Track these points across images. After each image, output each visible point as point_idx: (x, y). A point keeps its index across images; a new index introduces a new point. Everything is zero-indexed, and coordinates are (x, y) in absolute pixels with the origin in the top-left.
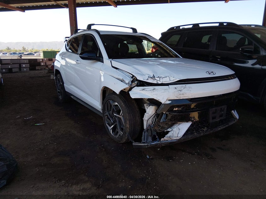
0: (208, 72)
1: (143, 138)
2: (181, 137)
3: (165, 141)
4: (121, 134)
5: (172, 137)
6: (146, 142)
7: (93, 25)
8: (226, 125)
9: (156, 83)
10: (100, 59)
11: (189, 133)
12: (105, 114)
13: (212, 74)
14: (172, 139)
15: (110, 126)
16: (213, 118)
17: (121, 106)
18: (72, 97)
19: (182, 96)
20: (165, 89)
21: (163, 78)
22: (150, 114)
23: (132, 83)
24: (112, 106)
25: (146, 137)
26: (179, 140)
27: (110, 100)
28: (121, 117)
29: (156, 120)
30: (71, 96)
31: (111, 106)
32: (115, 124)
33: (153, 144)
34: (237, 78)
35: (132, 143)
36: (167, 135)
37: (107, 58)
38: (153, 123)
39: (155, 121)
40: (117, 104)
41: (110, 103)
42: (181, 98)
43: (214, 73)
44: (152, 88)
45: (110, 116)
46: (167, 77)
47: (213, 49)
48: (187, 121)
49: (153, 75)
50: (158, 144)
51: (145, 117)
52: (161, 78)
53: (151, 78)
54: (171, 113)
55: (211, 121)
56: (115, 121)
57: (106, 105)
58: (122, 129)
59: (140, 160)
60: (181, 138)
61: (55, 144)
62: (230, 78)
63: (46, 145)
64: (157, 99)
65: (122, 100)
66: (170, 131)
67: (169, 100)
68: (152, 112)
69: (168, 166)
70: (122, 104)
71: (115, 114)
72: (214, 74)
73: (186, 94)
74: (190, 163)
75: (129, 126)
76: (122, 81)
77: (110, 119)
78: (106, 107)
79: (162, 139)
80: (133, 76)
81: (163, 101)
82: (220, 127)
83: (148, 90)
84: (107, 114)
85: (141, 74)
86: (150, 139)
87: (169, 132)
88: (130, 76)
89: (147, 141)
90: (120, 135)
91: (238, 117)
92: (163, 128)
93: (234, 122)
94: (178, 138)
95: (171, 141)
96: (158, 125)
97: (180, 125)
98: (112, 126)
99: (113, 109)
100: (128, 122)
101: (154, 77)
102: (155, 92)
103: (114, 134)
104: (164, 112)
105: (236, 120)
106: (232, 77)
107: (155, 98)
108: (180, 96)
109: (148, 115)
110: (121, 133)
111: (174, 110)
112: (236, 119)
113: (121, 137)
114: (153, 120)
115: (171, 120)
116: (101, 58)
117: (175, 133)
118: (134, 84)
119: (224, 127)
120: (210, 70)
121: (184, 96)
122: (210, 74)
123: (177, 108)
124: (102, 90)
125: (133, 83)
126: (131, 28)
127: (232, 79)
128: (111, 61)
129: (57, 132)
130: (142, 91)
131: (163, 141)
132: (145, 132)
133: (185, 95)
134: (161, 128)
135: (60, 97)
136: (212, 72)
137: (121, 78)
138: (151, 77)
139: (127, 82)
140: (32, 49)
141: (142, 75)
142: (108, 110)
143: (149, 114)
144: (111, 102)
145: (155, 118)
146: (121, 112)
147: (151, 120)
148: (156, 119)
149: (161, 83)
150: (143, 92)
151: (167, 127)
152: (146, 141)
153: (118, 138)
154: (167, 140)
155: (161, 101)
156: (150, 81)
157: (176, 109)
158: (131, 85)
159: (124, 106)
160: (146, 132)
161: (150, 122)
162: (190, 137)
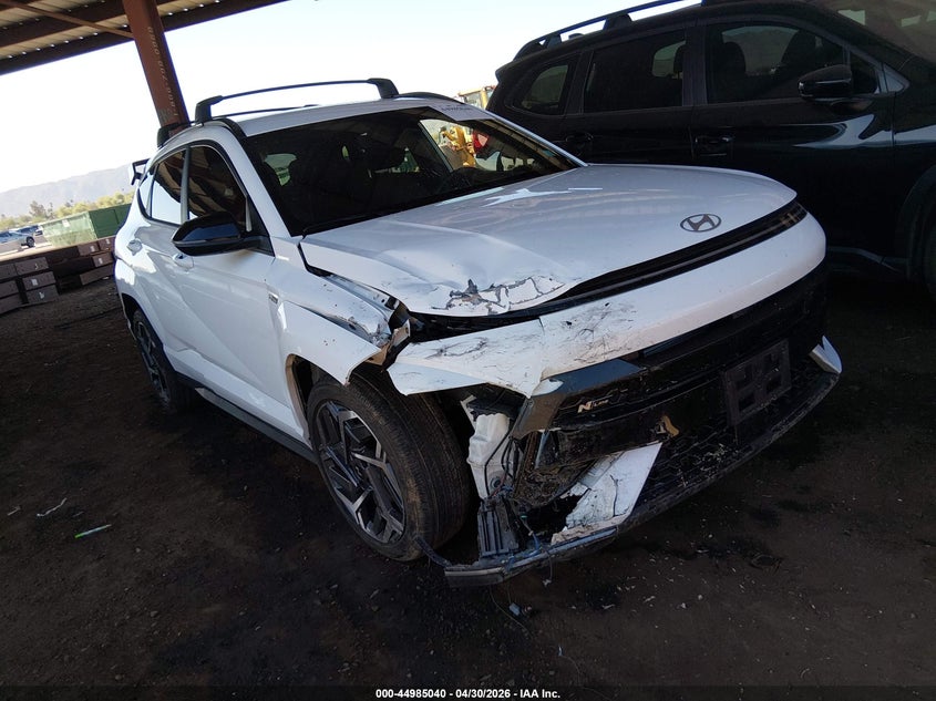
0: (688, 220)
1: (481, 538)
2: (628, 513)
3: (569, 542)
4: (398, 528)
5: (595, 519)
6: (498, 554)
7: (217, 99)
8: (797, 413)
9: (485, 313)
10: (259, 241)
11: (661, 487)
12: (323, 457)
13: (707, 225)
14: (596, 528)
15: (353, 500)
16: (744, 404)
17: (373, 424)
18: (201, 391)
19: (601, 350)
20: (529, 338)
21: (511, 287)
22: (489, 439)
23: (392, 332)
24: (341, 426)
25: (492, 535)
26: (621, 526)
27: (329, 400)
28: (382, 465)
29: (521, 458)
30: (198, 390)
31: (337, 425)
32: (367, 493)
33: (522, 566)
34: (809, 215)
35: (442, 568)
36: (571, 512)
37: (285, 232)
38: (511, 472)
39: (516, 463)
40: (357, 416)
41: (331, 415)
42: (598, 361)
43: (716, 221)
44: (471, 339)
45: (343, 464)
46: (524, 281)
47: (696, 98)
48: (642, 441)
49: (470, 282)
50: (542, 560)
51: (473, 452)
52: (503, 290)
53: (463, 295)
54: (569, 428)
55: (737, 417)
56: (364, 482)
57: (318, 420)
58: (397, 512)
59: (488, 631)
60: (629, 517)
61: (153, 614)
62: (784, 222)
63: (119, 626)
64: (503, 384)
65: (369, 398)
66: (580, 497)
67: (552, 379)
68: (497, 429)
69: (600, 638)
70: (375, 414)
71: (357, 456)
72: (714, 227)
73: (614, 338)
74: (684, 605)
75: (418, 500)
76: (352, 327)
77: (346, 472)
78: (321, 430)
79: (556, 538)
80: (393, 300)
81: (528, 388)
82: (777, 430)
83: (457, 351)
84: (330, 454)
85: (418, 285)
86: (510, 541)
87: (575, 499)
88: (379, 301)
89: (501, 551)
90: (394, 532)
91: (838, 368)
92: (548, 487)
93: (827, 391)
94: (618, 521)
95: (590, 539)
96: (530, 481)
97: (616, 464)
98: (360, 501)
99: (346, 434)
100: (411, 483)
101: (473, 289)
102: (490, 356)
103: (373, 529)
104: (542, 431)
105: (832, 381)
106: (792, 218)
107: (495, 381)
108: (590, 354)
109: (481, 446)
110: (397, 526)
111: (580, 411)
112: (833, 373)
113: (401, 542)
114: (508, 463)
115: (575, 454)
116: (261, 238)
117: (600, 500)
118: (402, 334)
119: (792, 424)
120: (697, 210)
121: (607, 349)
122: (696, 227)
123: (589, 403)
124: (287, 367)
125: (396, 330)
126: (371, 81)
127: (792, 224)
128: (299, 247)
129: (157, 557)
130: (436, 359)
131: (561, 544)
132: (485, 514)
133: (613, 345)
134: (545, 491)
135: (163, 394)
136: (706, 219)
137: (346, 316)
138: (463, 291)
139: (372, 329)
140: (68, 205)
141: (428, 288)
142: (328, 439)
143: (483, 440)
144: (333, 409)
145: (512, 452)
146: (379, 446)
147: (497, 460)
148: (517, 454)
149: (506, 310)
150: (443, 363)
151: (565, 480)
152: (494, 552)
153: (390, 542)
154: (578, 538)
155: (521, 390)
156: (462, 310)
157: (588, 407)
158: (390, 337)
159: (381, 422)
160: (490, 514)
161: (496, 468)
162: (664, 502)
